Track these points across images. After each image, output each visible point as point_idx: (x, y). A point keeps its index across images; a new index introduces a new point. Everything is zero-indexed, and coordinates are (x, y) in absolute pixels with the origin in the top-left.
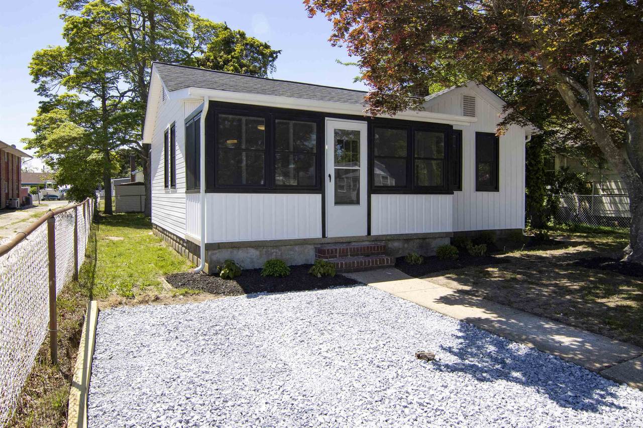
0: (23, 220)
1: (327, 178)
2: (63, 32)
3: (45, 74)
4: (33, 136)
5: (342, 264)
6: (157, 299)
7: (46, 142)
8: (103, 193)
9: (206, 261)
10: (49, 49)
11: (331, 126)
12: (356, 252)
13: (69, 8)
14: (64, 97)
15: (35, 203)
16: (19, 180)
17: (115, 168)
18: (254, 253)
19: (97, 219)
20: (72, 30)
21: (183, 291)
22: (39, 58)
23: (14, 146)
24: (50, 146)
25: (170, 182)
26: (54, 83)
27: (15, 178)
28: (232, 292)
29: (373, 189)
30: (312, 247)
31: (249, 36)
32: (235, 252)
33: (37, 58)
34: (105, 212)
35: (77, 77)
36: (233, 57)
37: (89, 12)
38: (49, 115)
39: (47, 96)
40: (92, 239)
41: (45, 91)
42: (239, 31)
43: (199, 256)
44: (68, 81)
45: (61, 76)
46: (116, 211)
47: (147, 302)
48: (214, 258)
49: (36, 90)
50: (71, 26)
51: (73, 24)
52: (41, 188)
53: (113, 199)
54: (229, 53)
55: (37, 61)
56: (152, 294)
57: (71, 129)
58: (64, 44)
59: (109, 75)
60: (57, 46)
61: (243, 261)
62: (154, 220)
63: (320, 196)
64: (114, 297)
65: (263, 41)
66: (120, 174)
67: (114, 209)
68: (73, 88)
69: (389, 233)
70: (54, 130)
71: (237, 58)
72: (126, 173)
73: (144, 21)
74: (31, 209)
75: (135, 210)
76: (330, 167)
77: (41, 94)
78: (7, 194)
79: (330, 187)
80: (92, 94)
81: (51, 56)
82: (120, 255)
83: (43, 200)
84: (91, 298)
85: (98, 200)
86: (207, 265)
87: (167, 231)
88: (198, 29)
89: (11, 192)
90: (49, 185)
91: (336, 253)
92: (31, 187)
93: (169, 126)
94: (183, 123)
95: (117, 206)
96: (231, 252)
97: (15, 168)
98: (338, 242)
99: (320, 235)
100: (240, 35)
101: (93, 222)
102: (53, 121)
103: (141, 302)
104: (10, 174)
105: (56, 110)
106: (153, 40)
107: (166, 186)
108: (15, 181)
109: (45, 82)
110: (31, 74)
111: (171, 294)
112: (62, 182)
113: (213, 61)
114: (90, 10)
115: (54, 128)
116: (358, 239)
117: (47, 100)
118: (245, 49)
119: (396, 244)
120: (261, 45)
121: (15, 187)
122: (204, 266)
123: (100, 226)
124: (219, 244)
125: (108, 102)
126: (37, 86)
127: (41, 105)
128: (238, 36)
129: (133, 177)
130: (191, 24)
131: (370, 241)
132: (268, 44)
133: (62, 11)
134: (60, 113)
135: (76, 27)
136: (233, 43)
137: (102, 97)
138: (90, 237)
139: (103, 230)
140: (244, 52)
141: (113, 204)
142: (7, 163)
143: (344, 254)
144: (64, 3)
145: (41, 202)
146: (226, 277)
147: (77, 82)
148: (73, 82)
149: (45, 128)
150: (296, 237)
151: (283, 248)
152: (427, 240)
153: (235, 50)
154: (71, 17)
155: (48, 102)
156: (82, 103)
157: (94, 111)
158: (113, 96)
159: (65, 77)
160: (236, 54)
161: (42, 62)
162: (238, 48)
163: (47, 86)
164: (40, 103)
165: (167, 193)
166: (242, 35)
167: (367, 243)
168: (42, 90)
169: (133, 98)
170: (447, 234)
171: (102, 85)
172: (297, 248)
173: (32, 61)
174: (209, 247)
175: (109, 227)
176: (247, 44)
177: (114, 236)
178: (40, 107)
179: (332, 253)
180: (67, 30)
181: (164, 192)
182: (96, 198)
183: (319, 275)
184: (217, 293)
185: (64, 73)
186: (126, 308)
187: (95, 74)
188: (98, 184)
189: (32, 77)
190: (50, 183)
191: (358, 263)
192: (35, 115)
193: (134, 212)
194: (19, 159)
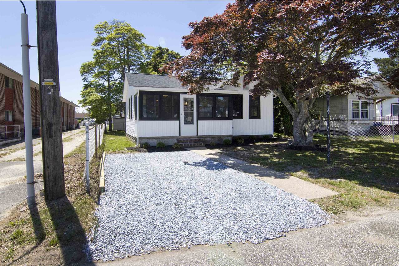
0: (78, 133)
1: (181, 115)
2: (93, 56)
3: (86, 73)
4: (82, 99)
5: (184, 145)
6: (122, 153)
7: (87, 101)
8: (108, 122)
9: (139, 143)
10: (88, 62)
11: (182, 97)
12: (190, 141)
13: (95, 46)
14: (93, 82)
15: (81, 127)
16: (74, 117)
17: (113, 111)
18: (155, 141)
19: (106, 132)
20: (97, 55)
21: (130, 151)
22: (84, 67)
23: (72, 102)
24: (88, 103)
25: (131, 117)
26: (89, 76)
27: (73, 116)
28: (145, 152)
29: (199, 119)
30: (175, 139)
31: (170, 50)
32: (149, 140)
33: (83, 66)
34: (109, 130)
35: (98, 74)
36: (162, 61)
37: (103, 48)
38: (88, 90)
39: (86, 82)
40: (104, 139)
41: (86, 79)
42: (166, 48)
43: (137, 142)
44: (95, 76)
45: (91, 73)
46: (114, 130)
47: (119, 153)
48: (142, 142)
49: (83, 80)
50: (96, 54)
51: (97, 53)
52: (83, 120)
53: (112, 124)
54: (161, 58)
55: (83, 68)
56: (121, 151)
57: (97, 96)
58: (94, 61)
59: (111, 72)
60: (90, 61)
61: (151, 143)
62: (127, 132)
63: (178, 121)
64: (111, 151)
65: (176, 52)
66: (116, 113)
67: (113, 129)
68: (97, 78)
69: (206, 135)
70: (90, 97)
71: (164, 61)
72: (119, 113)
73: (125, 49)
74: (79, 129)
75: (121, 129)
76: (182, 111)
77: (84, 81)
78: (70, 123)
79: (182, 118)
80: (104, 80)
81: (88, 65)
82: (113, 143)
83: (83, 126)
84: (104, 151)
85: (107, 125)
86: (139, 144)
87: (130, 136)
88: (147, 50)
89: (71, 122)
90: (86, 119)
91: (183, 141)
92: (78, 120)
93: (130, 97)
94: (134, 96)
95: (114, 127)
96: (147, 140)
97: (73, 112)
98: (184, 137)
99: (178, 135)
100: (166, 50)
101: (104, 133)
102: (89, 92)
103: (118, 153)
104: (71, 114)
105: (90, 88)
106: (128, 57)
107: (130, 119)
108: (73, 117)
109: (86, 76)
110: (81, 73)
111: (127, 152)
112: (93, 118)
113: (154, 63)
114: (103, 47)
115: (90, 96)
116: (193, 137)
117: (86, 83)
118: (168, 56)
119: (208, 139)
120: (176, 54)
121: (73, 120)
122: (138, 145)
123: (107, 135)
124: (143, 137)
125: (110, 83)
126: (83, 78)
127: (84, 86)
128: (165, 50)
129: (121, 115)
130: (144, 49)
131: (198, 138)
132: (179, 53)
133: (93, 47)
134: (92, 89)
135: (98, 54)
136: (163, 54)
137: (108, 81)
138: (103, 138)
139: (108, 136)
140: (168, 58)
141: (113, 127)
142: (70, 110)
143: (186, 141)
144: (93, 44)
145: (83, 127)
146: (144, 148)
147: (98, 76)
148: (97, 76)
149: (86, 96)
150: (170, 135)
151: (165, 139)
152: (221, 138)
153: (164, 57)
154: (96, 49)
155: (87, 84)
156: (100, 85)
157: (105, 87)
158: (112, 80)
159: (93, 73)
160: (164, 59)
161: (85, 68)
162: (165, 56)
163: (86, 77)
164: (84, 85)
165: (130, 121)
166: (167, 50)
167: (196, 138)
168: (85, 79)
169: (121, 81)
170: (230, 136)
171: (107, 76)
172: (170, 139)
173: (81, 68)
174: (140, 138)
175: (110, 136)
176: (169, 54)
177: (112, 138)
178: (84, 87)
179: (182, 141)
180: (95, 55)
181: (129, 121)
182: (105, 124)
183: (175, 148)
184: (141, 152)
185: (93, 72)
186: (113, 154)
187: (105, 72)
188: (106, 118)
189: (81, 74)
190: (86, 118)
191: (190, 144)
192: (82, 90)
193: (120, 130)
194: (74, 108)
